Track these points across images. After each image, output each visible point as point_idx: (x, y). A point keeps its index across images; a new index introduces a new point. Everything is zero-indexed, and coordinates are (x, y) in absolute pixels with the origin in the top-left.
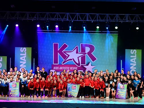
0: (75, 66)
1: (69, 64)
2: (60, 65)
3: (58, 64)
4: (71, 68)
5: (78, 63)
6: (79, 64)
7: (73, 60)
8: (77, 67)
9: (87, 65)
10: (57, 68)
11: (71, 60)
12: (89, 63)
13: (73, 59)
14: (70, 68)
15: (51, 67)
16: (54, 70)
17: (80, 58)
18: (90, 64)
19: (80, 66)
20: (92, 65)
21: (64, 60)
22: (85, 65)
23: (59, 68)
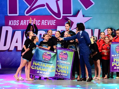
0: (52, 18)
1: (38, 14)
2: (21, 17)
3: (18, 14)
4: (44, 23)
5: (56, 11)
6: (58, 15)
7: (46, 7)
8: (55, 19)
9: (75, 15)
10: (15, 23)
11: (43, 5)
12: (79, 11)
13: (47, 4)
14: (41, 23)
15: (4, 22)
16: (10, 26)
17: (61, 3)
18: (80, 14)
19: (60, 17)
20: (83, 16)
21: (29, 7)
22: (72, 15)
23: (20, 23)
